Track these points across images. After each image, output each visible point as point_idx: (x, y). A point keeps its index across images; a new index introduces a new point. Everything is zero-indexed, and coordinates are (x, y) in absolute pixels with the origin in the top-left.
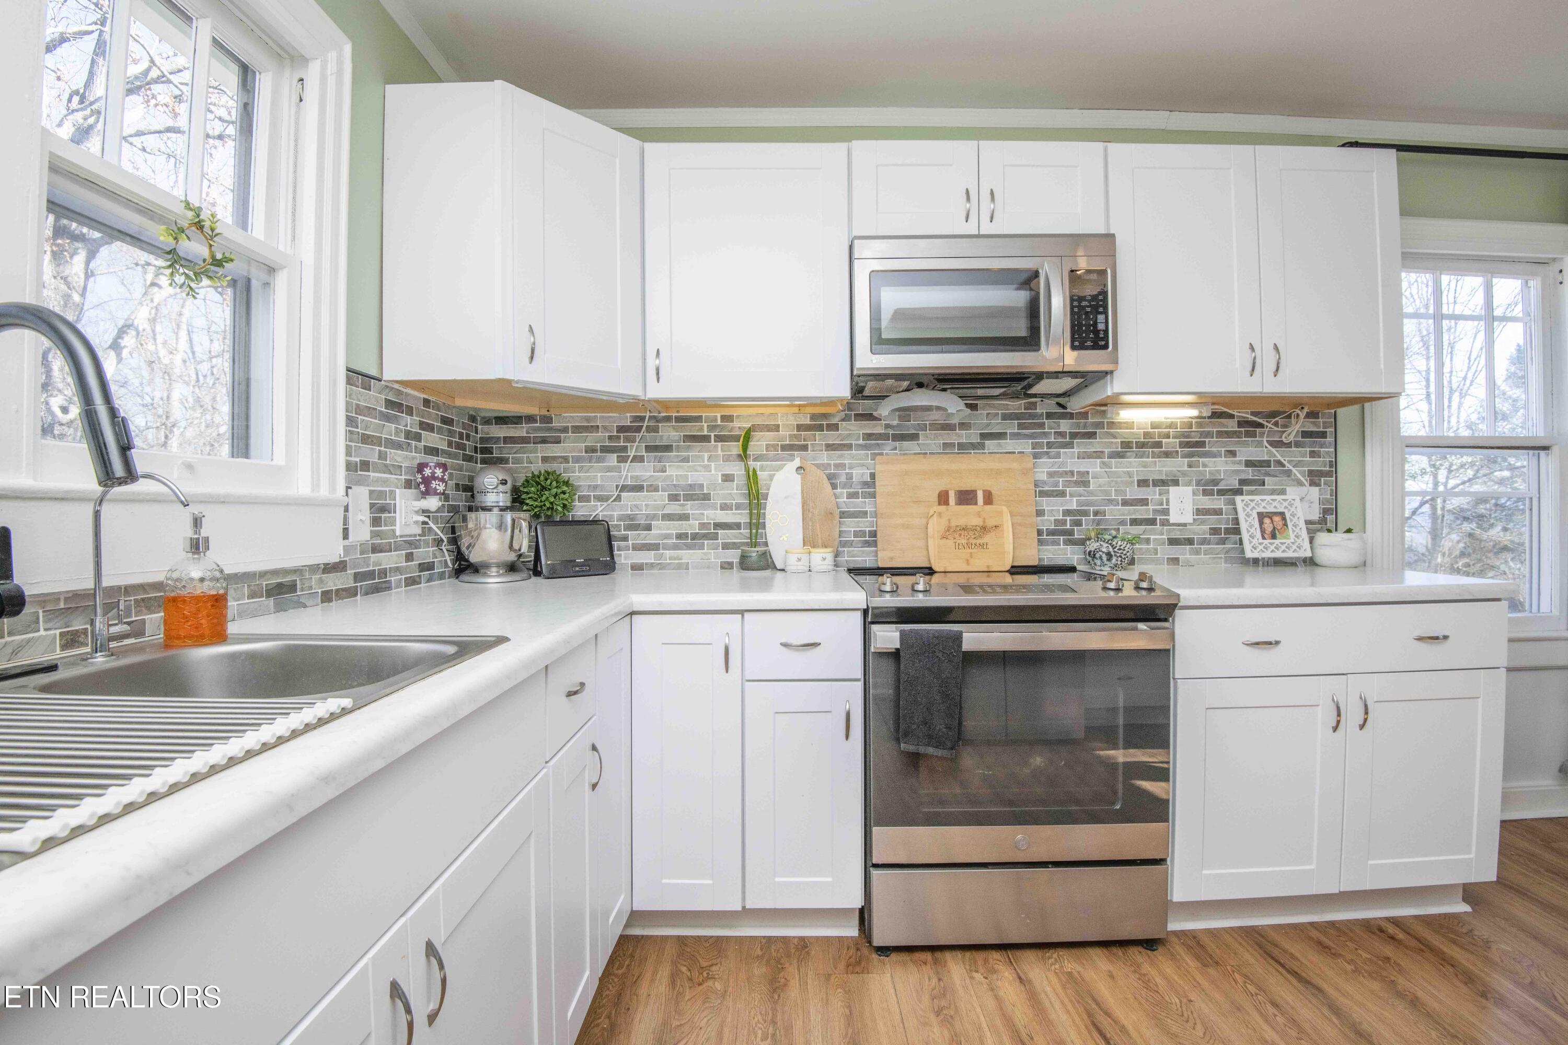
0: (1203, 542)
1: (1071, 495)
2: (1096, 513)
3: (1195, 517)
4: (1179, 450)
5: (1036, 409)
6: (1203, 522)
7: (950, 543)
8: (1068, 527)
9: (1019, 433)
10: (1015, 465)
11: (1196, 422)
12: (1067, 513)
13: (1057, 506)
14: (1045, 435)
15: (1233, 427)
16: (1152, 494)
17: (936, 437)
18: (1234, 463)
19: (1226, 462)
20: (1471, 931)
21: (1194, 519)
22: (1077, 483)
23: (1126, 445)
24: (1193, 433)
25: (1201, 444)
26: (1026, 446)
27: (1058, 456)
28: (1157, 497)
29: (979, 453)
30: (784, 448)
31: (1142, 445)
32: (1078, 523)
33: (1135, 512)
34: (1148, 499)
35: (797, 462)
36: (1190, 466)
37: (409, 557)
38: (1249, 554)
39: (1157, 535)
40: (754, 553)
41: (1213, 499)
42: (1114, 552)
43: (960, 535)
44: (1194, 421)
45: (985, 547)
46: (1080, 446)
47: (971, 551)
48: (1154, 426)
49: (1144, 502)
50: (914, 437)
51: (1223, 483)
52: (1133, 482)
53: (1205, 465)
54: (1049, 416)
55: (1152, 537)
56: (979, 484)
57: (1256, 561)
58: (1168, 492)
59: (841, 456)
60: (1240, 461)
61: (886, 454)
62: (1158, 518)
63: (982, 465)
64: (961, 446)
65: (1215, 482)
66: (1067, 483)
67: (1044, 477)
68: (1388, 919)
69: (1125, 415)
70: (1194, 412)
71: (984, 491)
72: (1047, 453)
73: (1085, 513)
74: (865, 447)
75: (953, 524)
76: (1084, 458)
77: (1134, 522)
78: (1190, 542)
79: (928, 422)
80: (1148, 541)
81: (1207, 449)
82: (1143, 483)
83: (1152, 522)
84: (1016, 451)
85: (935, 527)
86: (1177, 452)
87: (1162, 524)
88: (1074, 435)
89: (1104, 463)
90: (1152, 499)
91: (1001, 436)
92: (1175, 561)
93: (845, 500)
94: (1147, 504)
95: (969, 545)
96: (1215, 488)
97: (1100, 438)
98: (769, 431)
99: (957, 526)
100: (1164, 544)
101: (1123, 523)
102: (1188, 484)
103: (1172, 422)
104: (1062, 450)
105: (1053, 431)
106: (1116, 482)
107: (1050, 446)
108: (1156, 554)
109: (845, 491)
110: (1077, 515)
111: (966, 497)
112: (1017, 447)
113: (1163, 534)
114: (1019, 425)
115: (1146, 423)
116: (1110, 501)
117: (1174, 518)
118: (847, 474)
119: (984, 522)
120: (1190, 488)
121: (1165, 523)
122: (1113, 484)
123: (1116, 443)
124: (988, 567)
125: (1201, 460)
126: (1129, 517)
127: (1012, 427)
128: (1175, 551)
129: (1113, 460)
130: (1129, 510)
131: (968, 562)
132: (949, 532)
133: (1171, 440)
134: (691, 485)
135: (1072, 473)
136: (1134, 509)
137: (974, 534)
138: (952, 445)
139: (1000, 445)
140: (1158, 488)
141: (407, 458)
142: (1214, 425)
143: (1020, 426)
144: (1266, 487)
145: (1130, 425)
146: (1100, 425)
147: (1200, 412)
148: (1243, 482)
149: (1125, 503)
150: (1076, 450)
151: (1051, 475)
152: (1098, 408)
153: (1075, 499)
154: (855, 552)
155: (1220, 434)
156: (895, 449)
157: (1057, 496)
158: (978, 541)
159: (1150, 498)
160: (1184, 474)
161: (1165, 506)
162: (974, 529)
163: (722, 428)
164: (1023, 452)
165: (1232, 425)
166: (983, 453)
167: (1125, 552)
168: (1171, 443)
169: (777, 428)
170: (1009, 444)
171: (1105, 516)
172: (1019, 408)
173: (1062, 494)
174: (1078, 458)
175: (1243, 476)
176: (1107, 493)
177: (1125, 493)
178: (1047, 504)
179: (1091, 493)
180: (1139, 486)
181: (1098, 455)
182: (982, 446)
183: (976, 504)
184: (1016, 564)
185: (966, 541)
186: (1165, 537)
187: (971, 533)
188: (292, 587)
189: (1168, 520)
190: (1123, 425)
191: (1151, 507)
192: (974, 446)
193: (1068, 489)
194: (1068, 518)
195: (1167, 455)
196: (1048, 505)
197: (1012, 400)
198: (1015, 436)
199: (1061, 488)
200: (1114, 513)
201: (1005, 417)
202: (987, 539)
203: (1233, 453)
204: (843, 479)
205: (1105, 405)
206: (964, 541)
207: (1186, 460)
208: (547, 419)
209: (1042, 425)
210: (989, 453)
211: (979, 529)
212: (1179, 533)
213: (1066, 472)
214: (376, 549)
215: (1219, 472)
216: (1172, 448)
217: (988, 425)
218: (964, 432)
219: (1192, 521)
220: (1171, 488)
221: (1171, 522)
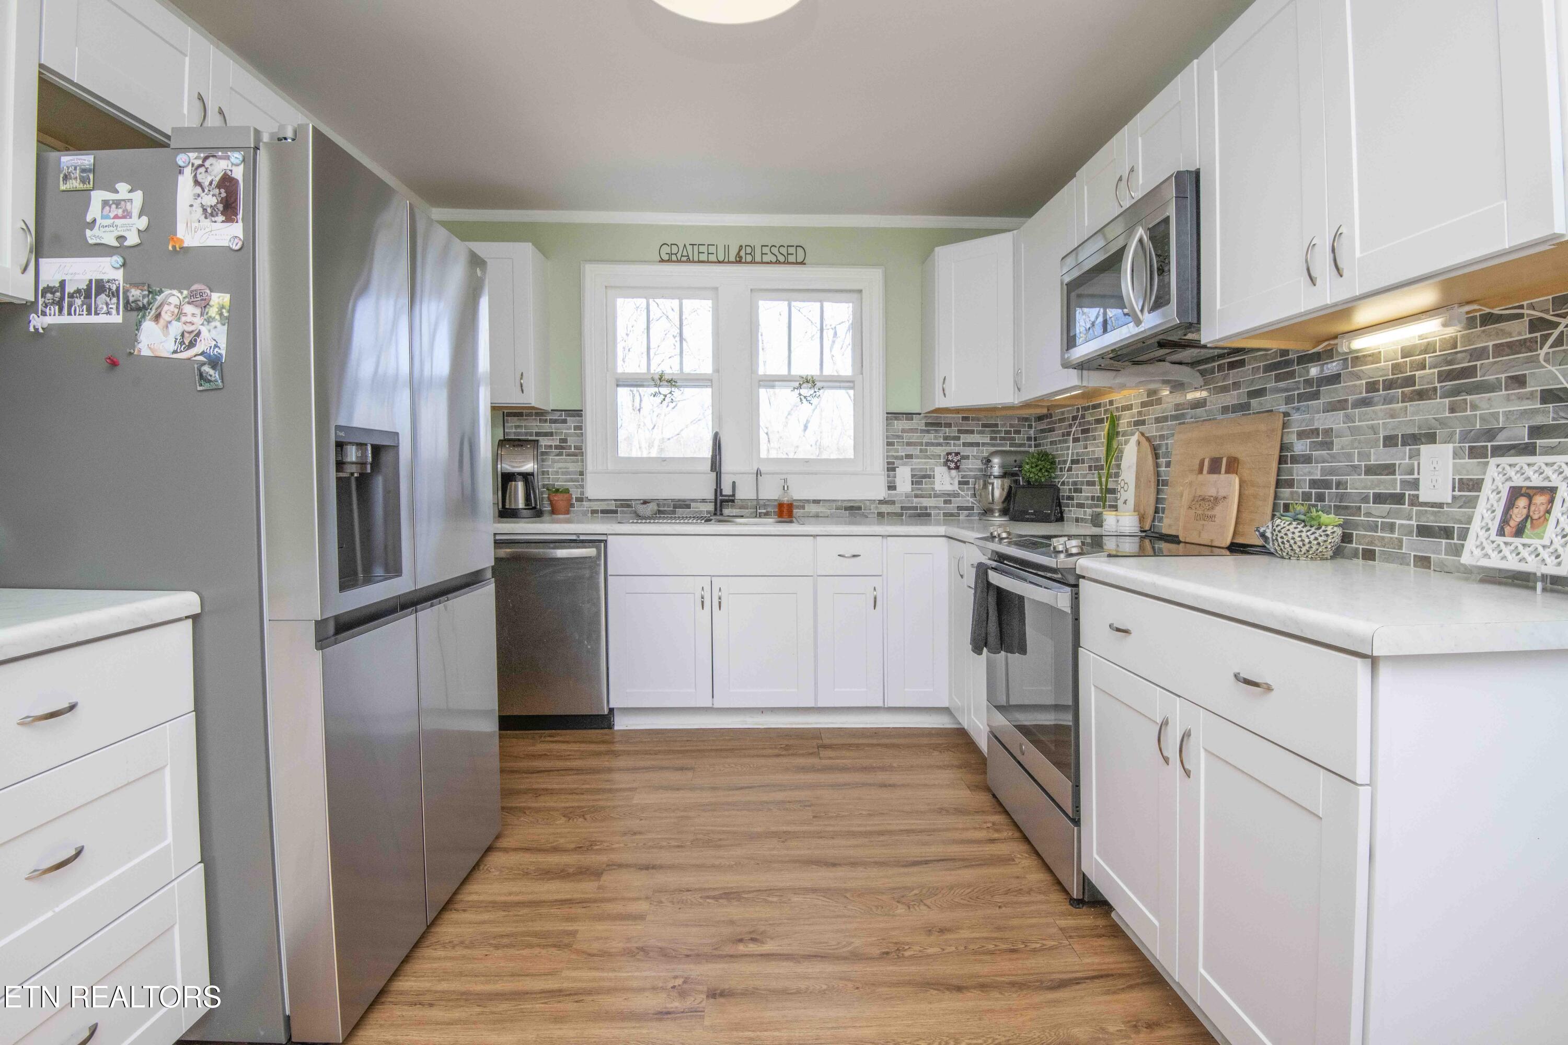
3: (1457, 493)
4: (1438, 385)
7: (1193, 513)
10: (1264, 427)
11: (1462, 336)
15: (1520, 334)
16: (1400, 456)
18: (1520, 398)
19: (1508, 398)
21: (1454, 497)
23: (1372, 387)
24: (1459, 355)
25: (1471, 371)
28: (1407, 461)
31: (1390, 385)
33: (1381, 482)
35: (1137, 436)
36: (1452, 410)
37: (946, 502)
39: (1404, 519)
43: (1200, 505)
44: (1456, 335)
45: (1213, 519)
47: (1204, 522)
48: (1406, 353)
49: (1390, 469)
51: (1501, 436)
52: (1378, 440)
53: (1474, 407)
55: (1398, 522)
58: (1419, 454)
60: (1532, 393)
62: (1407, 493)
63: (1240, 429)
65: (1491, 434)
71: (1230, 458)
75: (1198, 493)
77: (1379, 499)
78: (1447, 533)
80: (1391, 527)
81: (1478, 379)
82: (1390, 441)
83: (1398, 499)
84: (1273, 408)
86: (1435, 389)
87: (1412, 504)
90: (1400, 464)
91: (1262, 392)
92: (1423, 562)
94: (1393, 473)
95: (1204, 517)
96: (1489, 444)
97: (1345, 381)
100: (1410, 533)
101: (1365, 499)
103: (1428, 344)
108: (1400, 547)
111: (1215, 465)
113: (1410, 519)
115: (1395, 352)
117: (1425, 495)
119: (1218, 492)
120: (1450, 447)
121: (1414, 501)
122: (1356, 444)
123: (1361, 385)
124: (1213, 541)
125: (1469, 397)
126: (1372, 492)
128: (1426, 546)
129: (1357, 410)
130: (1372, 481)
131: (1200, 534)
132: (1194, 501)
133: (1427, 371)
134: (1097, 459)
136: (1377, 480)
137: (1209, 505)
140: (1408, 448)
141: (941, 451)
142: (1488, 335)
143: (1277, 378)
145: (1375, 357)
146: (1344, 363)
148: (1536, 431)
149: (1370, 470)
155: (1500, 350)
156: (1193, 417)
158: (1210, 513)
159: (1397, 462)
160: (1442, 423)
161: (1416, 476)
162: (1210, 499)
165: (1518, 331)
168: (1427, 376)
170: (1267, 401)
173: (1308, 459)
174: (1323, 411)
175: (1539, 420)
180: (1384, 445)
181: (1344, 404)
182: (1249, 406)
186: (1414, 523)
187: (1207, 504)
188: (859, 508)
189: (1418, 497)
190: (1369, 358)
191: (1398, 477)
192: (1242, 407)
195: (1421, 395)
202: (1216, 510)
203: (1520, 381)
206: (1201, 512)
207: (1447, 400)
208: (1051, 415)
209: (1294, 374)
211: (1213, 500)
212: (1432, 518)
214: (916, 496)
215: (1495, 416)
216: (1428, 383)
218: (1235, 392)
219: (1450, 501)
220: (1422, 447)
221: (1421, 500)
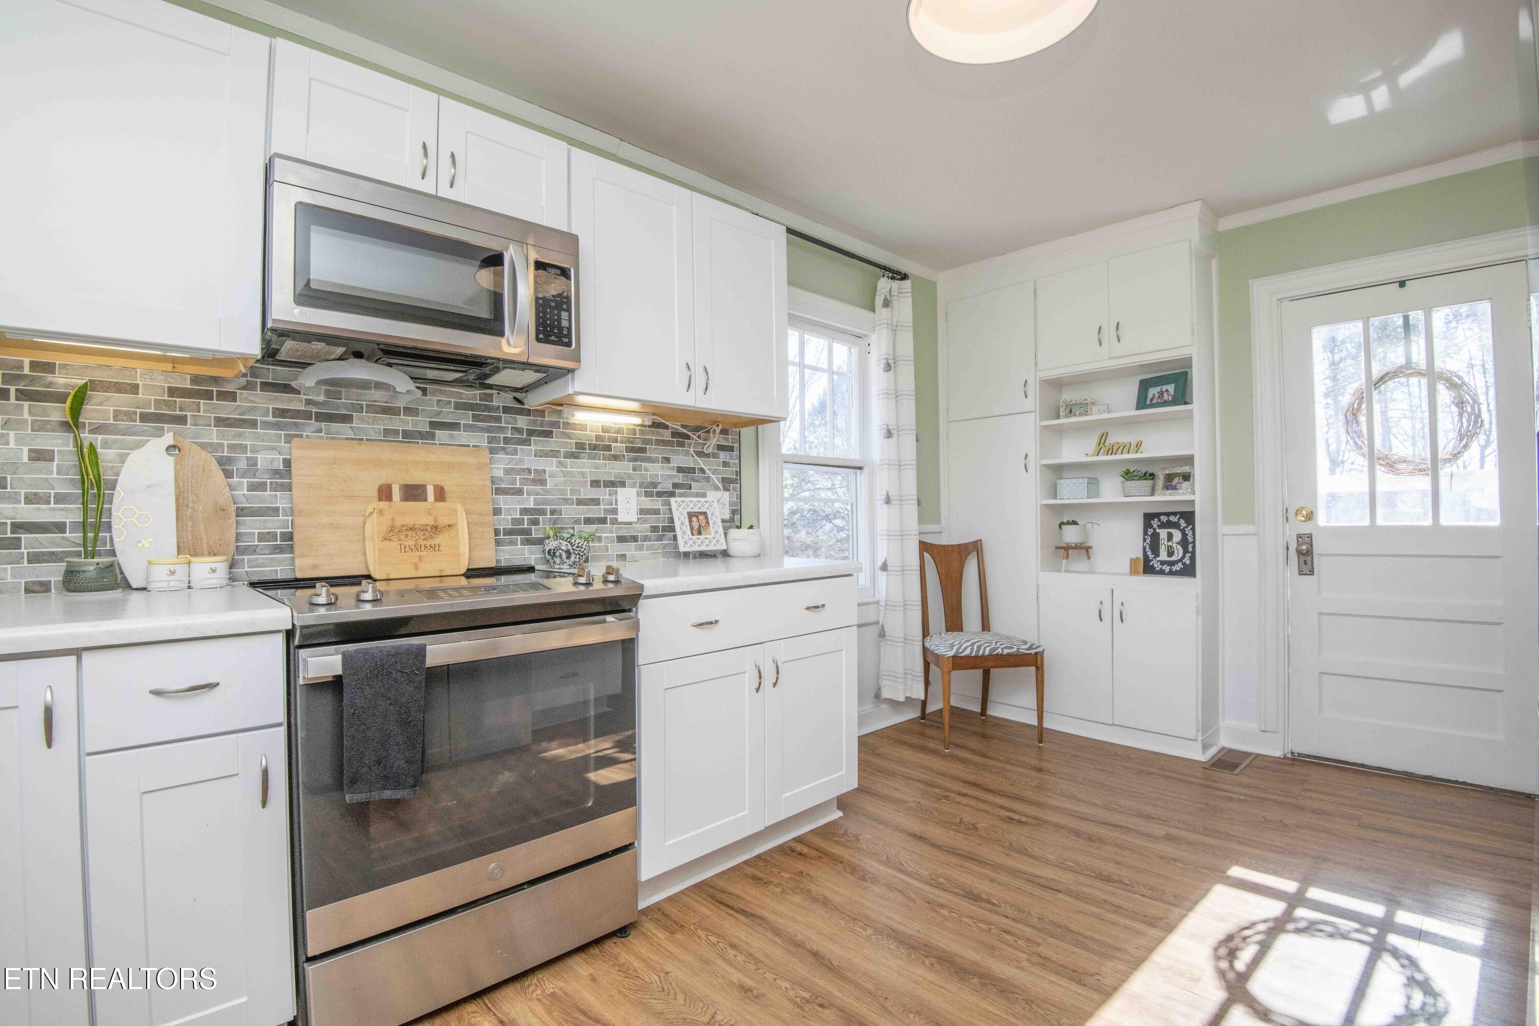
0: (646, 538)
1: (529, 494)
2: (553, 512)
3: (639, 516)
4: (626, 454)
5: (492, 402)
6: (645, 521)
7: (394, 544)
8: (526, 526)
9: (474, 425)
10: (470, 460)
11: (639, 430)
12: (525, 511)
13: (514, 504)
14: (501, 429)
15: (668, 437)
16: (603, 494)
17: (375, 420)
18: (668, 468)
19: (663, 468)
20: (846, 831)
21: (638, 518)
22: (535, 482)
23: (580, 446)
24: (637, 440)
25: (642, 450)
26: (482, 440)
27: (515, 452)
28: (608, 497)
29: (429, 444)
30: (145, 418)
31: (594, 447)
32: (535, 522)
33: (589, 510)
34: (599, 499)
35: (168, 439)
36: (634, 470)
38: (683, 548)
39: (608, 533)
40: (90, 566)
41: (654, 500)
42: (573, 549)
43: (407, 536)
44: (637, 428)
45: (437, 549)
46: (537, 444)
47: (420, 553)
48: (605, 430)
49: (596, 502)
50: (346, 419)
51: (660, 486)
52: (587, 482)
53: (646, 470)
54: (506, 410)
55: (603, 535)
56: (429, 479)
57: (686, 555)
58: (616, 493)
59: (240, 435)
60: (673, 467)
61: (307, 436)
62: (608, 517)
63: (432, 457)
64: (407, 434)
65: (654, 485)
66: (524, 481)
67: (500, 473)
68: (795, 839)
69: (579, 417)
70: (637, 420)
71: (436, 487)
72: (504, 449)
73: (542, 512)
74: (277, 426)
75: (399, 521)
76: (541, 457)
77: (588, 521)
78: (635, 539)
79: (364, 403)
80: (600, 539)
81: (648, 455)
82: (595, 483)
83: (603, 521)
84: (471, 444)
85: (374, 527)
86: (624, 456)
87: (612, 523)
88: (531, 433)
89: (560, 462)
90: (603, 499)
91: (454, 426)
92: (623, 557)
93: (245, 492)
94: (599, 504)
95: (418, 548)
96: (655, 490)
97: (556, 438)
98: (119, 391)
99: (403, 526)
100: (613, 541)
101: (577, 522)
102: (633, 486)
103: (620, 428)
104: (519, 447)
105: (510, 426)
106: (571, 482)
107: (507, 441)
108: (607, 551)
109: (245, 480)
110: (534, 514)
111: (414, 493)
112: (471, 439)
113: (612, 532)
114: (474, 416)
115: (598, 427)
116: (566, 501)
117: (621, 517)
118: (248, 459)
119: (436, 521)
120: (635, 490)
121: (615, 522)
122: (568, 483)
123: (571, 443)
124: (441, 571)
125: (643, 464)
126: (583, 517)
127: (466, 418)
128: (623, 548)
129: (569, 460)
130: (583, 510)
131: (417, 569)
132: (393, 532)
133: (619, 444)
135: (529, 470)
136: (588, 509)
137: (424, 534)
138: (396, 432)
139: (452, 436)
140: (608, 489)
142: (653, 433)
143: (476, 418)
144: (692, 491)
145: (583, 427)
146: (556, 424)
147: (643, 421)
148: (676, 486)
149: (580, 502)
150: (532, 447)
151: (507, 471)
152: (554, 407)
153: (532, 497)
154: (260, 561)
155: (658, 442)
156: (320, 431)
157: (513, 494)
158: (428, 543)
159: (601, 498)
160: (629, 476)
161: (614, 506)
162: (424, 528)
163: (33, 380)
164: (478, 446)
165: (666, 435)
166: (433, 444)
167: (582, 550)
168: (618, 447)
169: (134, 389)
170: (462, 436)
171: (561, 515)
172: (474, 398)
173: (519, 492)
174: (535, 456)
175: (676, 481)
176: (563, 492)
177: (579, 492)
178: (503, 501)
179: (547, 492)
180: (591, 486)
181: (554, 454)
182: (432, 436)
183: (425, 500)
184: (470, 567)
185: (414, 543)
186: (614, 535)
187: (420, 534)
189: (616, 519)
190: (577, 426)
191: (602, 507)
192: (422, 435)
193: (525, 487)
194: (526, 517)
195: (616, 458)
196: (505, 503)
197: (465, 388)
198: (468, 428)
199: (518, 486)
200: (570, 512)
201: (458, 406)
202: (438, 540)
203: (667, 460)
204: (243, 464)
205: (562, 405)
206: (411, 543)
207: (631, 463)
209: (498, 419)
210: (440, 444)
211: (429, 528)
212: (626, 531)
213: (523, 470)
215: (657, 475)
216: (620, 452)
217: (439, 413)
218: (411, 418)
219: (636, 520)
220: (619, 489)
221: (620, 520)
